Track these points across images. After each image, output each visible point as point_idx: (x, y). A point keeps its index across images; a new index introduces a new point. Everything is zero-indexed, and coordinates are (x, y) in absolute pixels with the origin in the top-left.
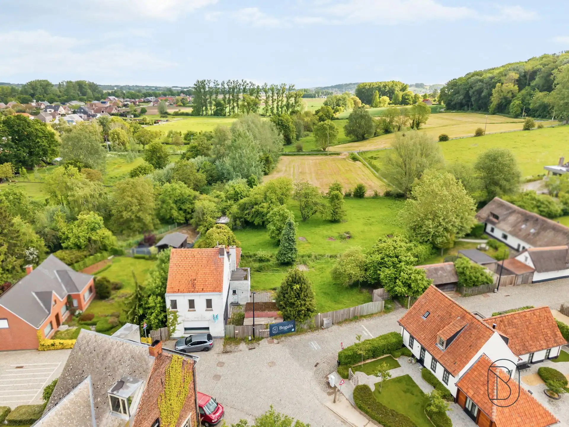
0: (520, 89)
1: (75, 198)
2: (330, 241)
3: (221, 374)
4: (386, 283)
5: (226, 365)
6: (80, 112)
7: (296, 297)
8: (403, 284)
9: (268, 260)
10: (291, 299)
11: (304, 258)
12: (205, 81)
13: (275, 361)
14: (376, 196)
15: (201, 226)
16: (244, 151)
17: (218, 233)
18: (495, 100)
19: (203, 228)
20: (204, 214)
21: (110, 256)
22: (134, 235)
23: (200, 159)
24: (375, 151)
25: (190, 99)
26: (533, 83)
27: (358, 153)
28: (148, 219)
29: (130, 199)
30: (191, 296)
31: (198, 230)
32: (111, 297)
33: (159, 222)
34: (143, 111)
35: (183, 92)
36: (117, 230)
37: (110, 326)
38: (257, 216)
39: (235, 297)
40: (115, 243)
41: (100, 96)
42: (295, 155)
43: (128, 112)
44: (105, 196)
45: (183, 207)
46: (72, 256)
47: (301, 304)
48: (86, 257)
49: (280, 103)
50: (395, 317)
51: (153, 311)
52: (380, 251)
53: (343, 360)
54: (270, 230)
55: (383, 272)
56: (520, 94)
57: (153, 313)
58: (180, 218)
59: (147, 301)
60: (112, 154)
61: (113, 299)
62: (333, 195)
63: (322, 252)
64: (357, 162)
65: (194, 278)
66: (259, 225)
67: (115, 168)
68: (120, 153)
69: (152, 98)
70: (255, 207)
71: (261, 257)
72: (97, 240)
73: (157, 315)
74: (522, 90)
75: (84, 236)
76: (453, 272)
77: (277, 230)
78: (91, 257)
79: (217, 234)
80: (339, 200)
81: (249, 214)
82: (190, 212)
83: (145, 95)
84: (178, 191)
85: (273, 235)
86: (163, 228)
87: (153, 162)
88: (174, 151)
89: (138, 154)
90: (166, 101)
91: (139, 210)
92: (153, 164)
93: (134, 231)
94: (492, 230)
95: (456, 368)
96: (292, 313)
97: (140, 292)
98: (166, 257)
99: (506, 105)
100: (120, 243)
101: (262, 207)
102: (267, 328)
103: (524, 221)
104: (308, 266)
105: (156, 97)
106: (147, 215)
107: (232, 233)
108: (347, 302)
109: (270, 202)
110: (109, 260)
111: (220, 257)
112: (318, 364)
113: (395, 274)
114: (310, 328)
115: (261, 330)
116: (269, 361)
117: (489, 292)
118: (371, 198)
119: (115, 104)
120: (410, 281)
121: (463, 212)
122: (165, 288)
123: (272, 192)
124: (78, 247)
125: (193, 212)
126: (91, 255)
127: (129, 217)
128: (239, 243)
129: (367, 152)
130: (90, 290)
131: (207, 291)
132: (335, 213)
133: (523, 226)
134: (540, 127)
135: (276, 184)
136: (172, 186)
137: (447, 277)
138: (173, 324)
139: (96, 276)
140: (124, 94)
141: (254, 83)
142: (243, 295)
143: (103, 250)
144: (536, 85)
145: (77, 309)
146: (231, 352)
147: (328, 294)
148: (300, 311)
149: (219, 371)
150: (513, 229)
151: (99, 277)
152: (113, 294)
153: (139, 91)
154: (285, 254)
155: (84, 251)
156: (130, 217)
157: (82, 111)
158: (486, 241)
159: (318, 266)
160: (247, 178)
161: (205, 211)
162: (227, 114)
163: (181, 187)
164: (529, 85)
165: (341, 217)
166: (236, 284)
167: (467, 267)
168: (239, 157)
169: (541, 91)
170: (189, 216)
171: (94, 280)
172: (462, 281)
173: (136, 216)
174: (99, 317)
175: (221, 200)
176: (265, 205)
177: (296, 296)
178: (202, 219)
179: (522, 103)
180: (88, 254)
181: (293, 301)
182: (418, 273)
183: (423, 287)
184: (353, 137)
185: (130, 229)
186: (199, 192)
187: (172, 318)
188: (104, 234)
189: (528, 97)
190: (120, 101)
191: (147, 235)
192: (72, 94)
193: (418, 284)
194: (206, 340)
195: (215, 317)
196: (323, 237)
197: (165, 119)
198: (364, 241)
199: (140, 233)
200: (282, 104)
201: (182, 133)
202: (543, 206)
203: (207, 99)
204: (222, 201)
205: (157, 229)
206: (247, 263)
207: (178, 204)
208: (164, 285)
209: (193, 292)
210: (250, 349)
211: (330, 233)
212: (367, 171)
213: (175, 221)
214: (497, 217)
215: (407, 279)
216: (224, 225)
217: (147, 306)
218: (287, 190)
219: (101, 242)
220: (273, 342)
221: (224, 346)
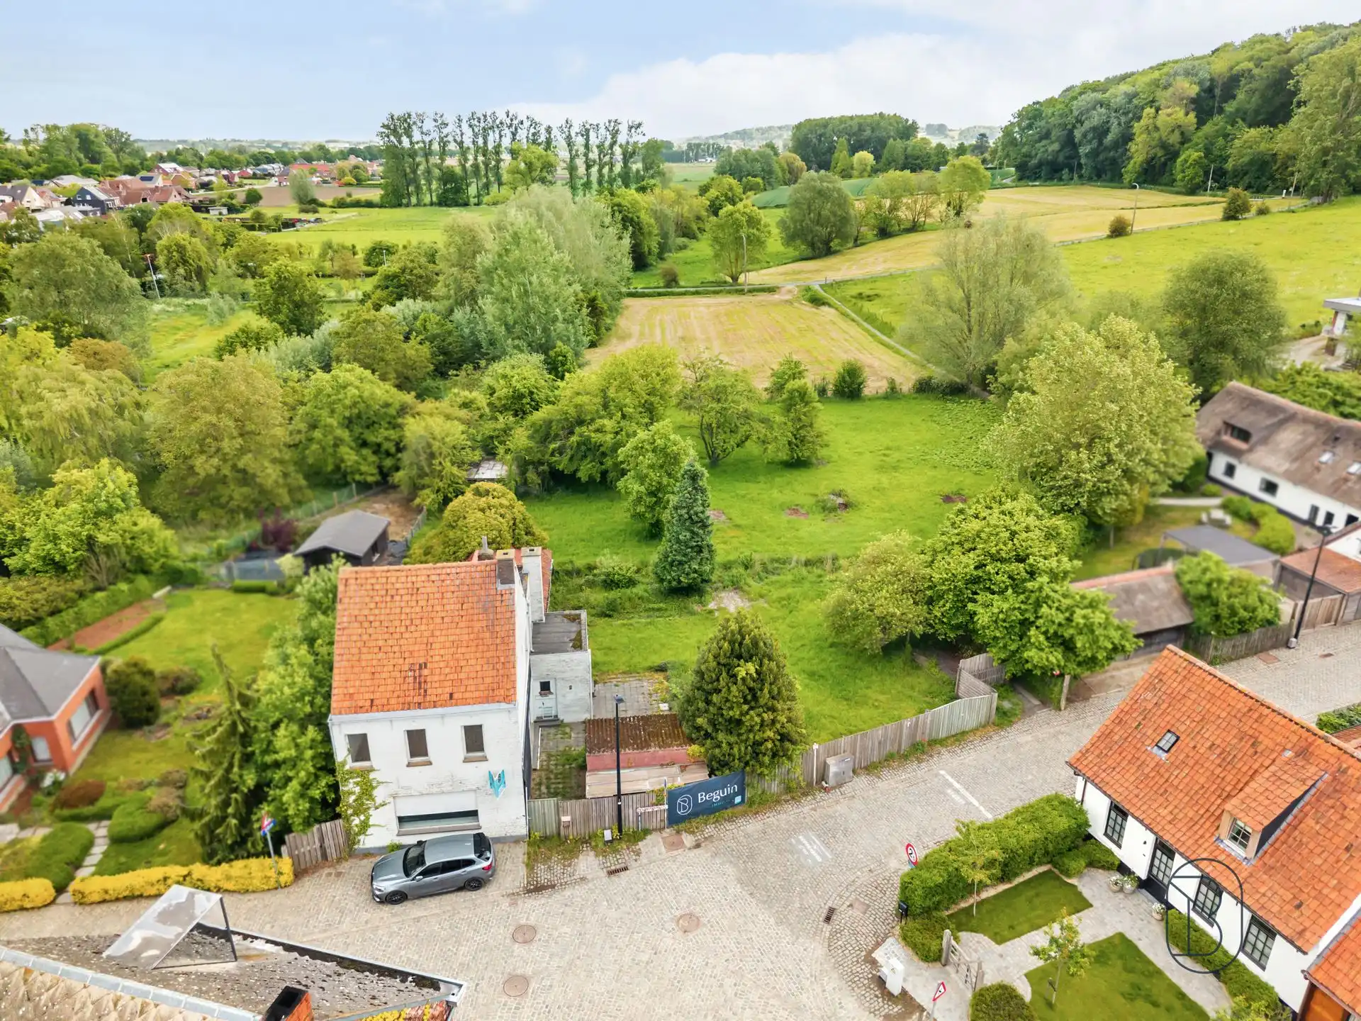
0: (1201, 122)
1: (45, 423)
2: (794, 517)
3: (529, 971)
4: (995, 638)
5: (541, 935)
6: (84, 202)
7: (746, 702)
8: (1048, 639)
9: (631, 583)
10: (731, 708)
11: (734, 571)
12: (409, 115)
13: (697, 910)
14: (892, 394)
15: (427, 491)
16: (534, 279)
17: (483, 510)
18: (1138, 151)
19: (433, 496)
20: (432, 456)
21: (157, 589)
22: (232, 524)
23: (408, 306)
24: (864, 281)
25: (376, 168)
26: (1230, 107)
27: (821, 286)
28: (270, 474)
29: (208, 418)
30: (414, 718)
31: (418, 501)
32: (164, 719)
33: (303, 482)
34: (254, 198)
35: (354, 152)
36: (180, 510)
37: (154, 820)
38: (585, 457)
39: (549, 701)
40: (174, 550)
41: (137, 162)
42: (660, 295)
43: (212, 202)
44: (136, 413)
45: (372, 438)
46: (37, 596)
47: (763, 721)
48: (81, 595)
49: (606, 170)
50: (1029, 738)
51: (290, 774)
52: (967, 546)
53: (918, 900)
54: (628, 493)
55: (987, 606)
56: (1200, 134)
57: (289, 779)
58: (364, 468)
59: (270, 743)
60: (168, 304)
61: (167, 725)
62: (791, 392)
63: (780, 552)
64: (825, 309)
65: (422, 661)
66: (591, 479)
67: (177, 342)
68: (190, 302)
69: (275, 168)
70: (577, 430)
71: (608, 575)
72: (116, 544)
73: (305, 786)
74: (1204, 124)
75: (73, 535)
76: (1176, 594)
77: (652, 494)
78: (100, 595)
79: (480, 514)
80: (807, 403)
81: (561, 451)
82: (393, 450)
83: (257, 160)
84: (353, 391)
85: (641, 509)
86: (316, 498)
87: (282, 317)
88: (339, 291)
89: (241, 303)
90: (313, 172)
91: (242, 451)
92: (281, 324)
93: (232, 512)
94: (1230, 470)
95: (1307, 924)
96: (736, 750)
97: (244, 714)
98: (326, 592)
99: (1165, 164)
100: (190, 549)
101: (598, 431)
102: (659, 803)
103: (1325, 443)
104: (748, 593)
105: (286, 163)
106: (266, 464)
107: (523, 509)
108: (882, 697)
109: (619, 414)
110: (159, 601)
111: (500, 587)
112: (832, 911)
113: (1022, 612)
114: (788, 790)
115: (640, 810)
116: (678, 913)
117: (1274, 647)
118: (878, 398)
119: (177, 180)
120: (1071, 631)
121: (1165, 425)
122: (328, 696)
123: (619, 389)
124: (58, 567)
125: (399, 450)
126: (100, 589)
127: (213, 471)
128: (545, 534)
129: (845, 282)
130: (93, 700)
131: (465, 702)
132: (798, 441)
133: (1326, 457)
134: (1262, 212)
135: (631, 365)
136: (335, 378)
137: (1162, 612)
138: (360, 809)
139: (108, 657)
140: (201, 158)
141: (537, 120)
142: (571, 696)
143: (135, 572)
144: (1238, 110)
145: (48, 769)
146: (553, 887)
147: (822, 677)
148: (757, 744)
149: (524, 959)
150: (1295, 465)
151: (117, 661)
152: (167, 712)
153: (241, 151)
154: (681, 563)
155: (76, 577)
156: (219, 470)
157: (88, 198)
158: (1216, 501)
159: (776, 594)
160: (546, 353)
161: (436, 445)
162: (473, 201)
163: (361, 380)
164: (1221, 111)
165: (814, 452)
166: (550, 662)
167: (1220, 581)
168: (520, 297)
169: (1250, 127)
170: (388, 463)
171: (103, 669)
172: (1206, 620)
173: (234, 467)
174: (119, 791)
175: (477, 413)
176: (609, 424)
177: (745, 697)
178: (427, 469)
179: (1206, 156)
180: (91, 585)
181: (735, 713)
182: (1093, 605)
183: (1110, 646)
184: (803, 247)
185: (222, 507)
186: (413, 393)
187: (357, 790)
188: (135, 524)
189: (1221, 141)
190: (192, 176)
191: (270, 520)
192: (61, 158)
193: (1095, 641)
194: (472, 856)
195: (497, 781)
196: (773, 509)
197: (311, 217)
198: (887, 515)
199: (249, 515)
200: (611, 170)
201: (358, 248)
202: (1348, 400)
203: (418, 165)
204: (481, 417)
205: (299, 503)
206: (569, 591)
207: (358, 430)
208: (323, 685)
209: (419, 705)
210: (611, 873)
211: (787, 496)
212: (854, 330)
213: (349, 478)
214: (1244, 435)
215: (1060, 625)
216: (496, 485)
217: (269, 759)
218: (665, 381)
219: (129, 549)
220: (680, 844)
221: (530, 866)
